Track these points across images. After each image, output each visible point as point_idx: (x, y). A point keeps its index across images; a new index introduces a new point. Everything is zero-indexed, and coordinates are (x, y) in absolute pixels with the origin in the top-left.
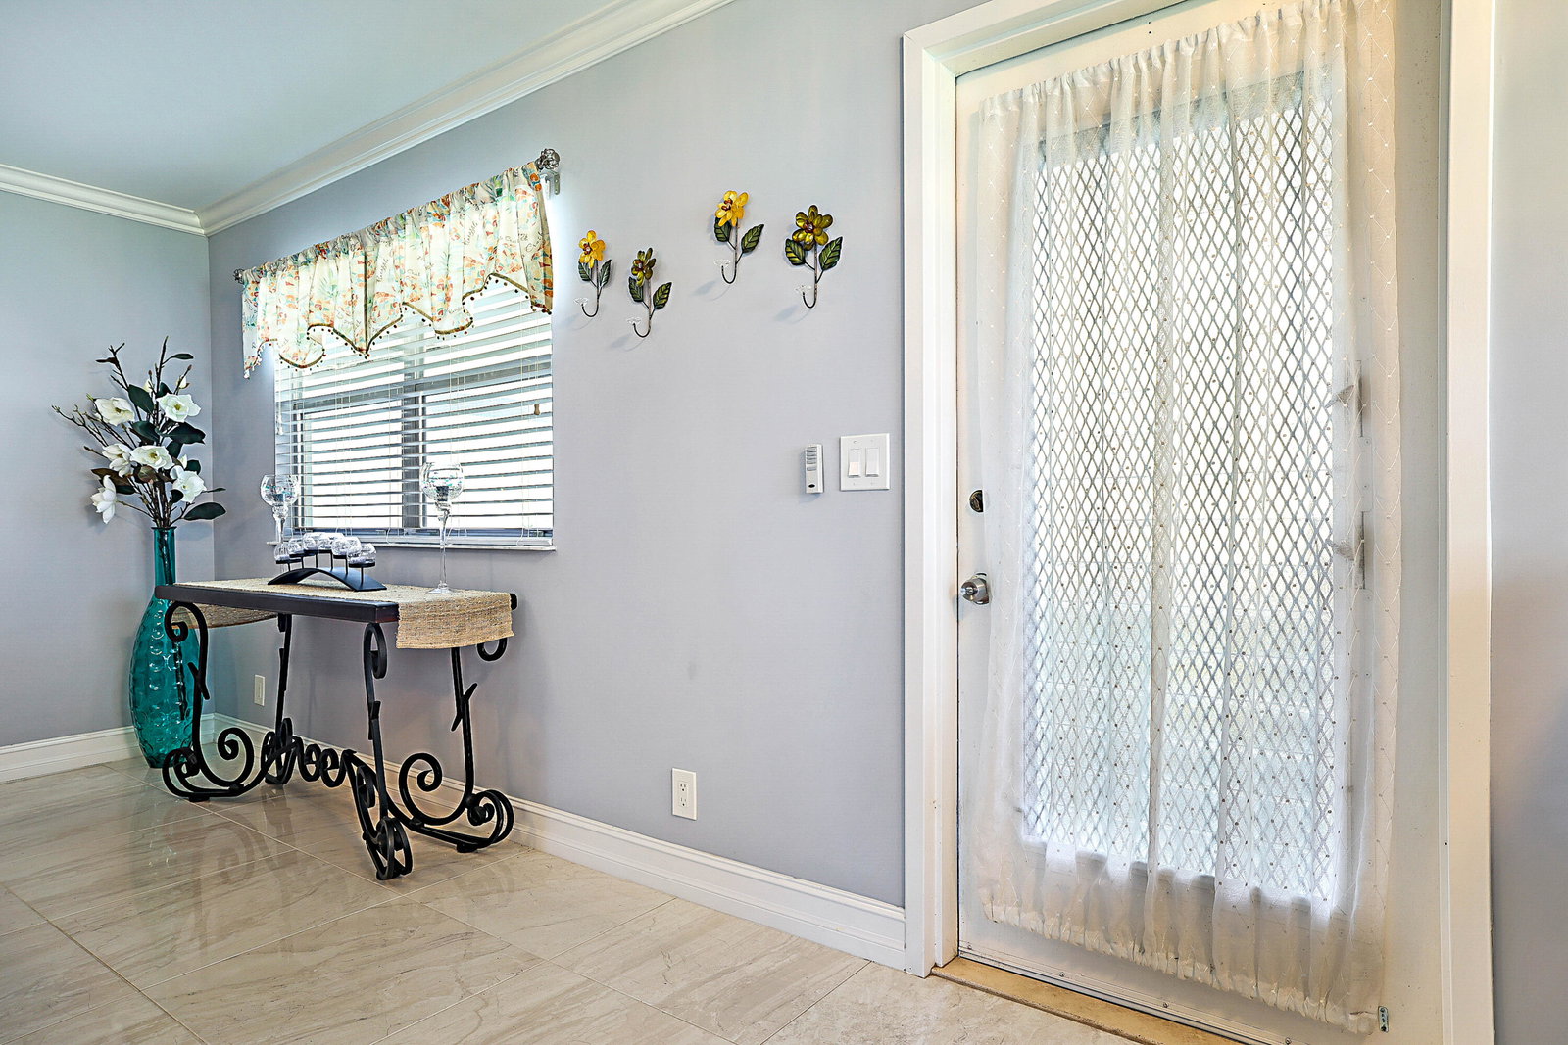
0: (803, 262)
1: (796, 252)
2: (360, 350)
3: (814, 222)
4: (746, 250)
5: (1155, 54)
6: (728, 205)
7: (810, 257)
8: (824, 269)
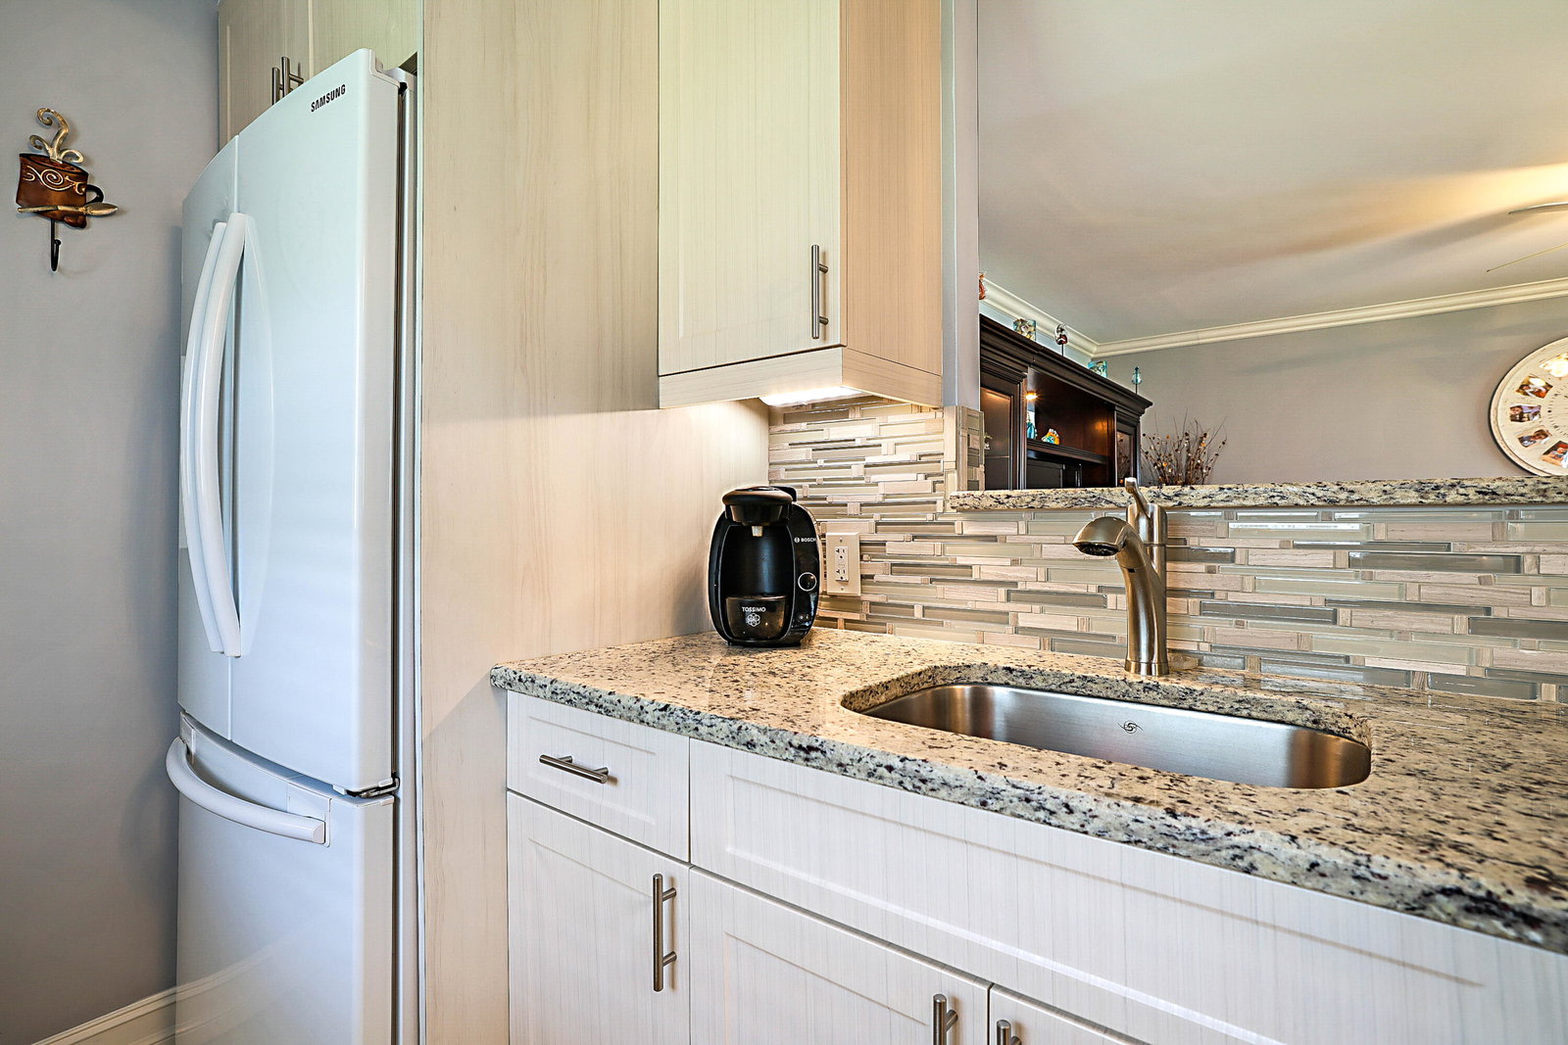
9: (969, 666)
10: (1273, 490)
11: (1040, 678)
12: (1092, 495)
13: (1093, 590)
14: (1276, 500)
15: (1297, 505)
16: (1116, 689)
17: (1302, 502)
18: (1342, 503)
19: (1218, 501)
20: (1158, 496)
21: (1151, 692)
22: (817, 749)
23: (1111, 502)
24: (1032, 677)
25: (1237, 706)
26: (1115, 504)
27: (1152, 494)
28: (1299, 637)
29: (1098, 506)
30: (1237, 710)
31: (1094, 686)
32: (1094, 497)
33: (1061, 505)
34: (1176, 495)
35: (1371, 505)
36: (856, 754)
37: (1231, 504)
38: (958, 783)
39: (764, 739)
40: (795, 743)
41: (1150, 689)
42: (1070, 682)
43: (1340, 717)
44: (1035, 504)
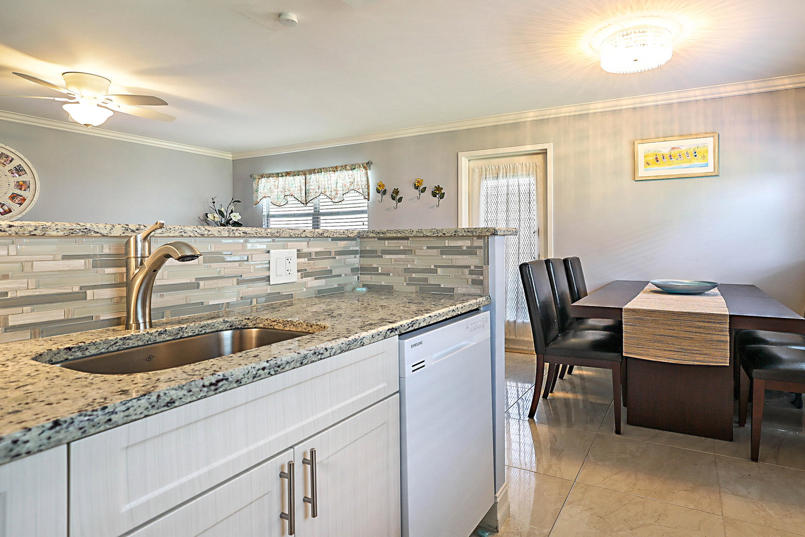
0: (436, 196)
1: (434, 195)
2: (304, 204)
3: (438, 188)
4: (422, 192)
5: (506, 165)
6: (418, 182)
7: (437, 196)
8: (441, 199)
9: (41, 355)
10: (181, 229)
11: (93, 347)
12: (85, 227)
13: (76, 289)
14: (183, 233)
15: (190, 236)
16: (143, 339)
17: (192, 235)
18: (206, 236)
19: (158, 234)
20: (127, 230)
21: (162, 335)
22: (222, 380)
23: (98, 233)
24: (87, 349)
25: (200, 329)
26: (101, 234)
27: (124, 229)
28: (186, 297)
29: (89, 235)
30: (201, 331)
31: (130, 341)
32: (86, 229)
33: (61, 233)
34: (137, 230)
35: (215, 237)
36: (246, 370)
37: (164, 235)
38: (292, 360)
39: (181, 393)
40: (207, 383)
41: (162, 333)
42: (115, 344)
43: (242, 321)
44: (37, 232)
